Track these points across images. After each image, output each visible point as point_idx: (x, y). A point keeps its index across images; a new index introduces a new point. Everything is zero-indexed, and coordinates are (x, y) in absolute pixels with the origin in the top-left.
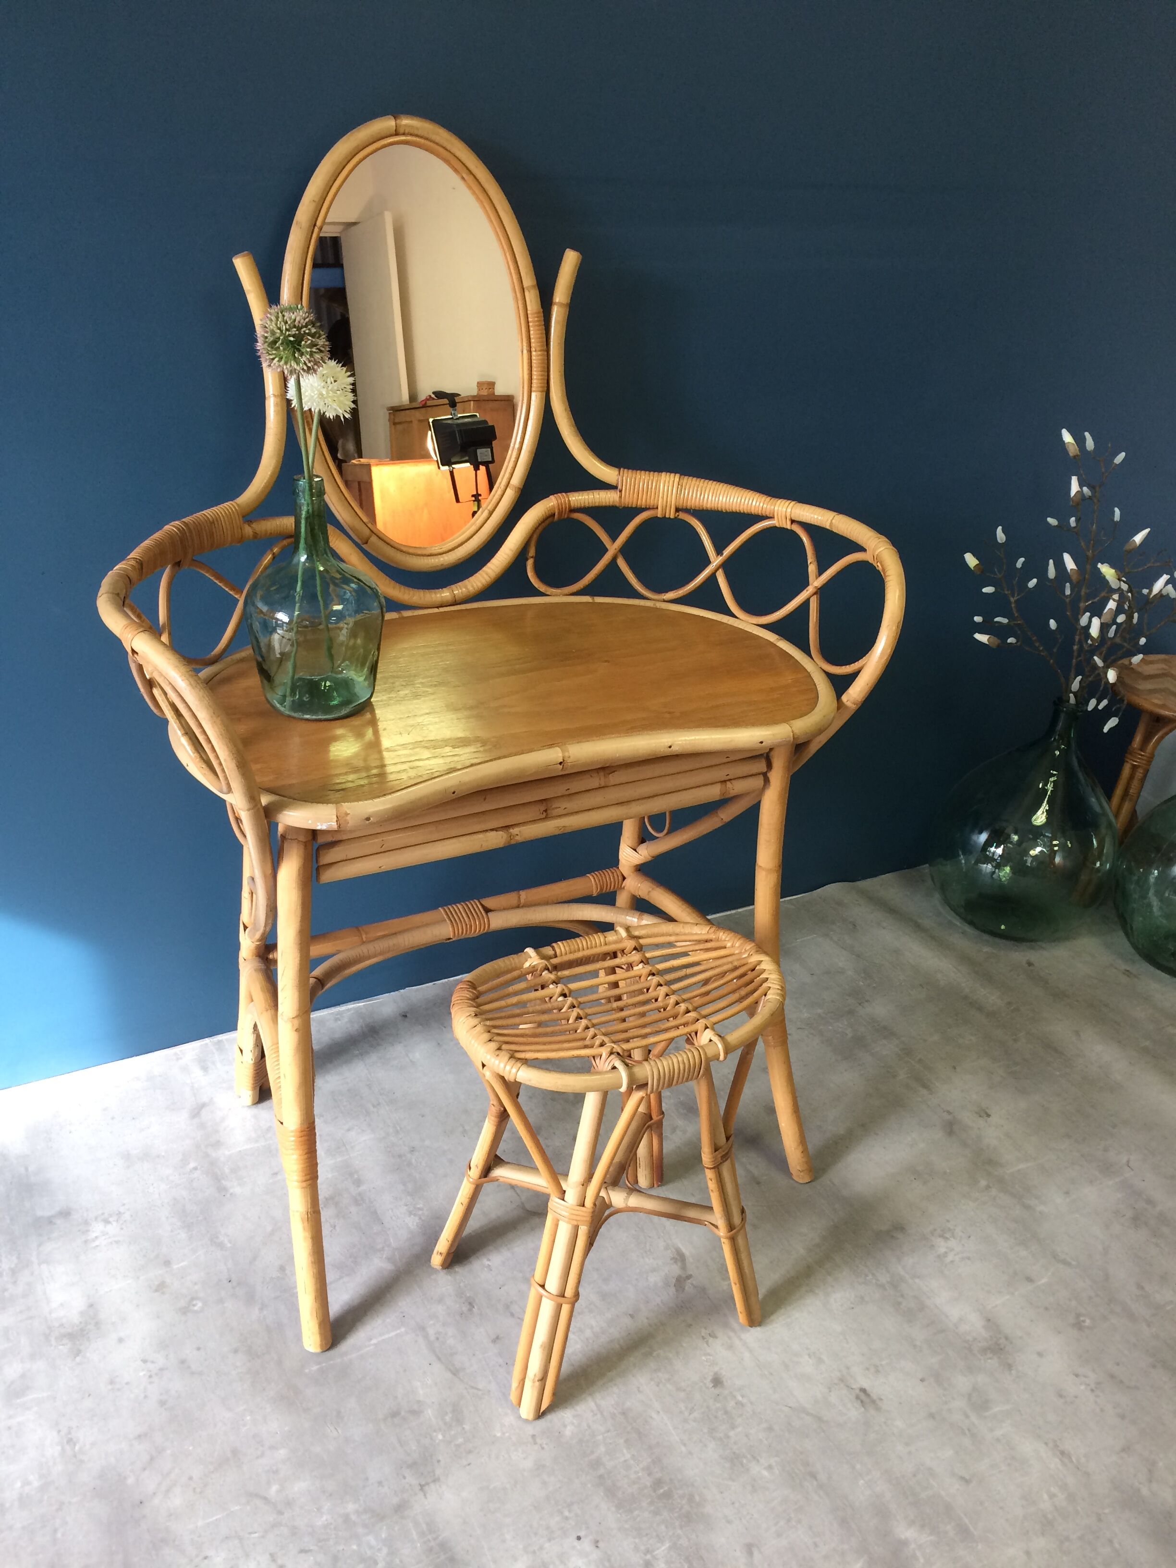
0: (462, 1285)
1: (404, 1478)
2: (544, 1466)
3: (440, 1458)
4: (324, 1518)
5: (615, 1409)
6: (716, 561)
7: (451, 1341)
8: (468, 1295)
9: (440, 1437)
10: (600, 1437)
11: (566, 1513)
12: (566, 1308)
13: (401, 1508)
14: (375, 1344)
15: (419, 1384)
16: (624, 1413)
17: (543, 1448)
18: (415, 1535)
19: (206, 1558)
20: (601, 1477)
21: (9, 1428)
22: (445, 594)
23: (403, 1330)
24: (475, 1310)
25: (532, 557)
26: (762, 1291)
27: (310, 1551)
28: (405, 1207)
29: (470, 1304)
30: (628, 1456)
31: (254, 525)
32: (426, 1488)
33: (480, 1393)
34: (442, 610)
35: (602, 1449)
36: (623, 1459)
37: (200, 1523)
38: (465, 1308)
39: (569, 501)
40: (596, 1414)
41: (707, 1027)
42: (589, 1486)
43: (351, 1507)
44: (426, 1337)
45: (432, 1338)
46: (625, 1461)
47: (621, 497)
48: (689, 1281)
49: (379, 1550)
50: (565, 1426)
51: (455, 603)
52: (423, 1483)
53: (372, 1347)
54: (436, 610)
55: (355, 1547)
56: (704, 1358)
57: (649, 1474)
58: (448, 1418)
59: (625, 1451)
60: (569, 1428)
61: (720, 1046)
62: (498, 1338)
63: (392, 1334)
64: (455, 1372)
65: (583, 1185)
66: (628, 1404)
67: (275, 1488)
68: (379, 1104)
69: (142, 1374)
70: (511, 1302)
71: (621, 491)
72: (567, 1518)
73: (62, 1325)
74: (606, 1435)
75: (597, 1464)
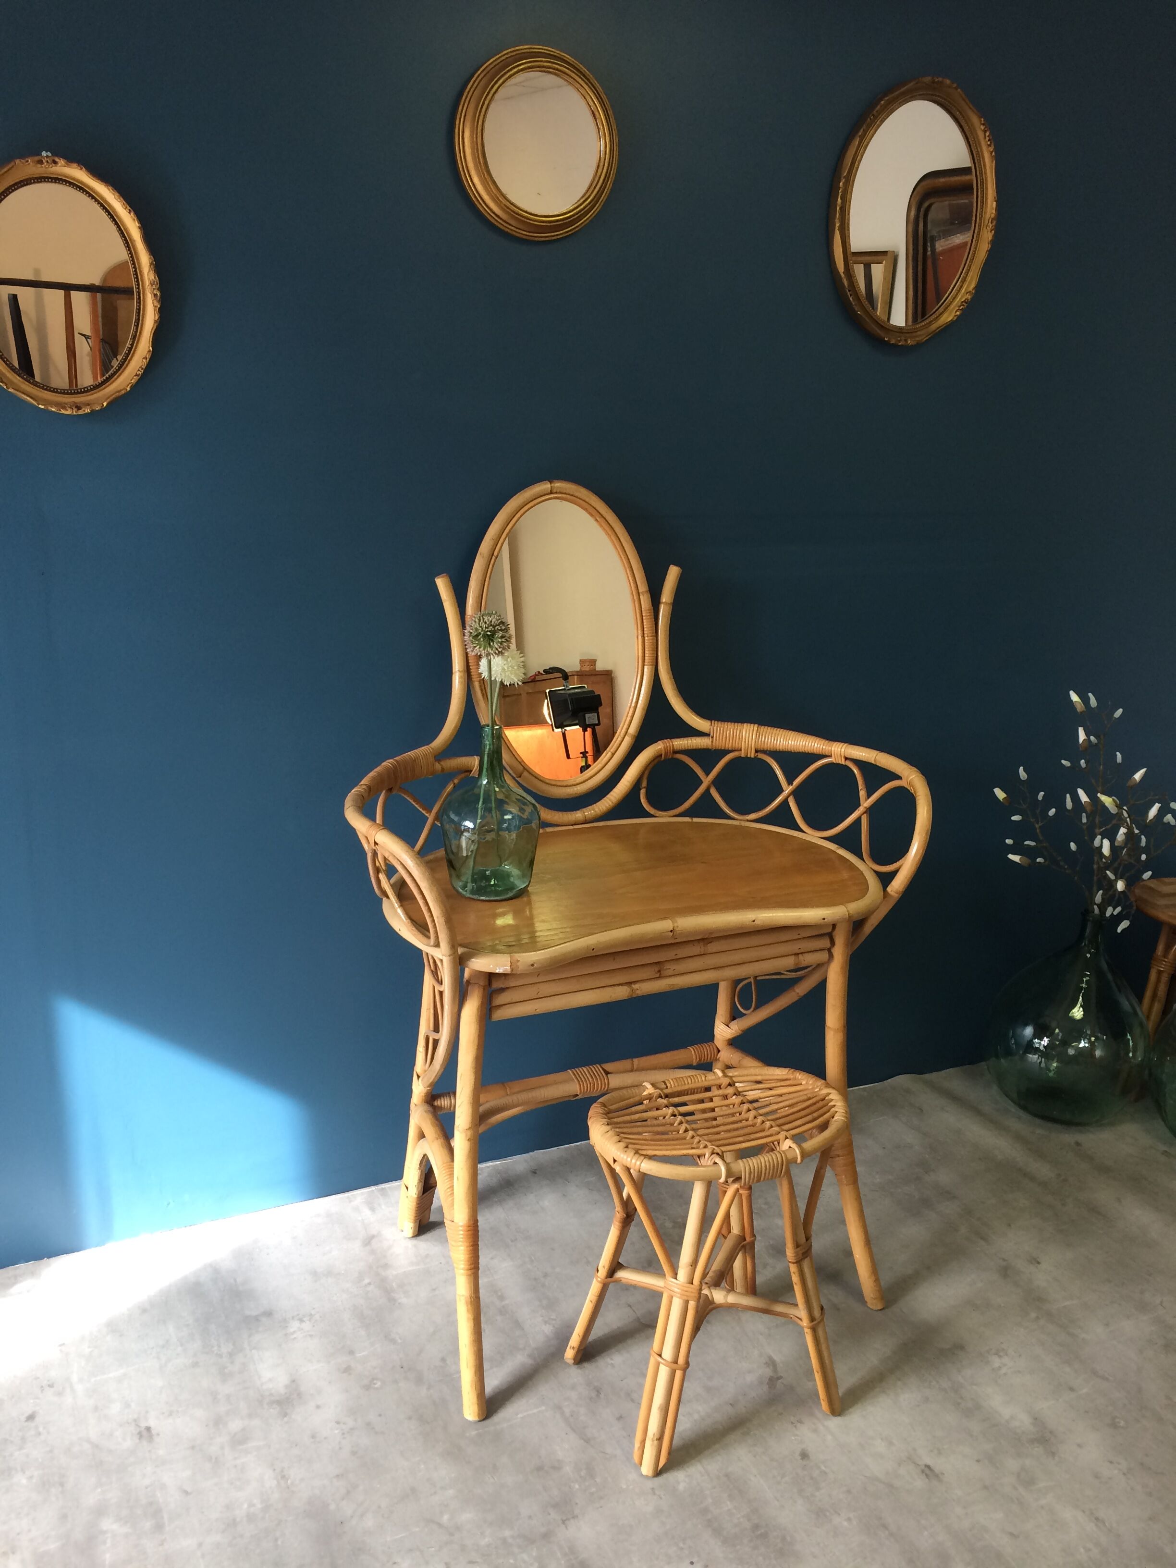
0: (590, 1377)
1: (550, 1514)
2: (662, 1511)
3: (578, 1501)
4: (487, 1540)
5: (720, 1472)
6: (788, 790)
7: (583, 1418)
8: (596, 1385)
9: (577, 1486)
10: (708, 1492)
11: (681, 1545)
12: (679, 1374)
13: (547, 1536)
14: (521, 1418)
15: (558, 1447)
16: (727, 1476)
17: (661, 1498)
18: (559, 1555)
19: (395, 1563)
20: (709, 1521)
21: (236, 1466)
22: (578, 815)
23: (543, 1408)
24: (602, 1396)
25: (644, 788)
26: (841, 1391)
27: (477, 1562)
28: (542, 1318)
29: (598, 1391)
30: (731, 1507)
31: (442, 763)
32: (567, 1522)
33: (608, 1456)
34: (575, 827)
35: (710, 1500)
36: (726, 1508)
37: (389, 1539)
38: (594, 1394)
39: (673, 745)
40: (704, 1475)
41: (786, 1138)
42: (699, 1526)
44: (563, 1413)
45: (568, 1415)
46: (729, 1510)
47: (712, 742)
48: (780, 1381)
49: (532, 1564)
50: (677, 1483)
51: (585, 822)
52: (564, 1519)
53: (519, 1420)
54: (571, 827)
55: (512, 1561)
56: (793, 1438)
57: (749, 1520)
58: (582, 1473)
59: (728, 1503)
60: (680, 1484)
61: (798, 1151)
62: (621, 1416)
63: (535, 1411)
64: (587, 1441)
65: (692, 1266)
66: (730, 1469)
67: (446, 1517)
68: (516, 1239)
69: (336, 1432)
70: (630, 1391)
71: (712, 737)
72: (682, 1549)
73: (271, 1395)
74: (712, 1490)
75: (705, 1511)
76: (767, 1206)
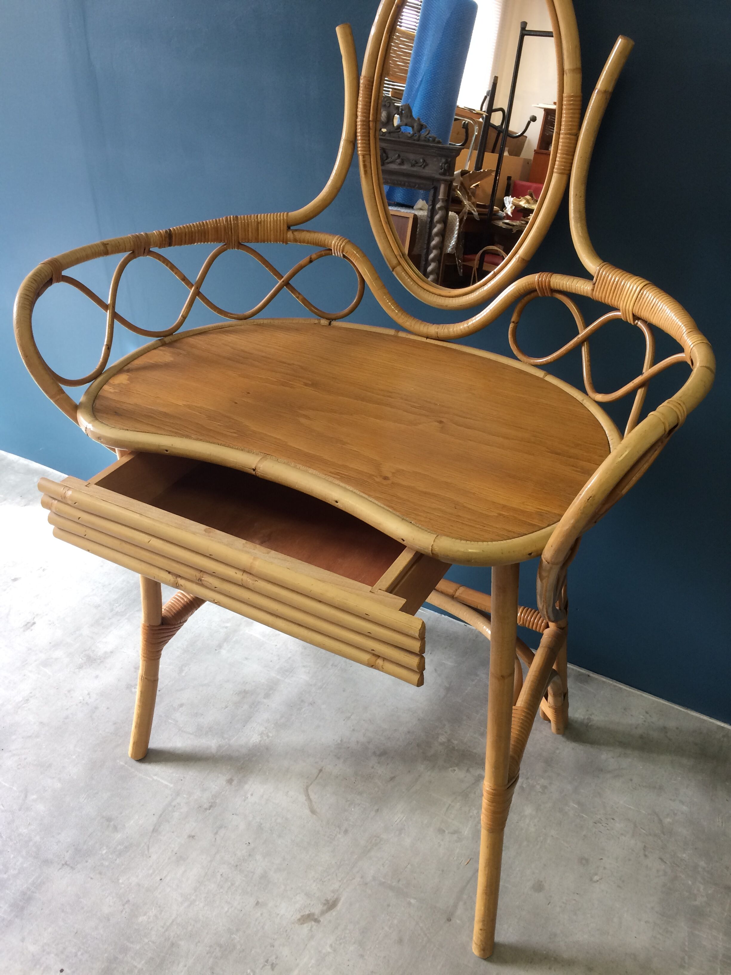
0: (223, 793)
1: (67, 852)
2: (109, 920)
3: (90, 861)
4: (25, 831)
5: (174, 937)
7: (176, 814)
8: (217, 801)
9: (104, 852)
10: (146, 940)
11: (79, 953)
13: (47, 862)
14: (153, 780)
15: (137, 817)
16: (173, 944)
17: (122, 912)
18: (30, 881)
20: (116, 958)
23: (172, 786)
24: (208, 812)
25: (513, 322)
28: (264, 729)
29: (211, 806)
30: (140, 966)
32: (66, 866)
33: (146, 852)
35: (138, 947)
36: (135, 964)
38: (206, 806)
40: (163, 928)
42: (106, 955)
43: (38, 838)
44: (173, 800)
45: (173, 804)
46: (136, 967)
47: (593, 290)
48: (313, 923)
49: (15, 869)
50: (145, 914)
52: (68, 863)
53: (151, 779)
56: (249, 971)
58: (120, 847)
59: (143, 962)
60: (145, 918)
62: (193, 837)
63: (166, 783)
64: (155, 830)
66: (182, 943)
67: (35, 797)
68: (336, 666)
70: (225, 827)
71: (594, 284)
72: (76, 955)
74: (150, 943)
75: (124, 950)
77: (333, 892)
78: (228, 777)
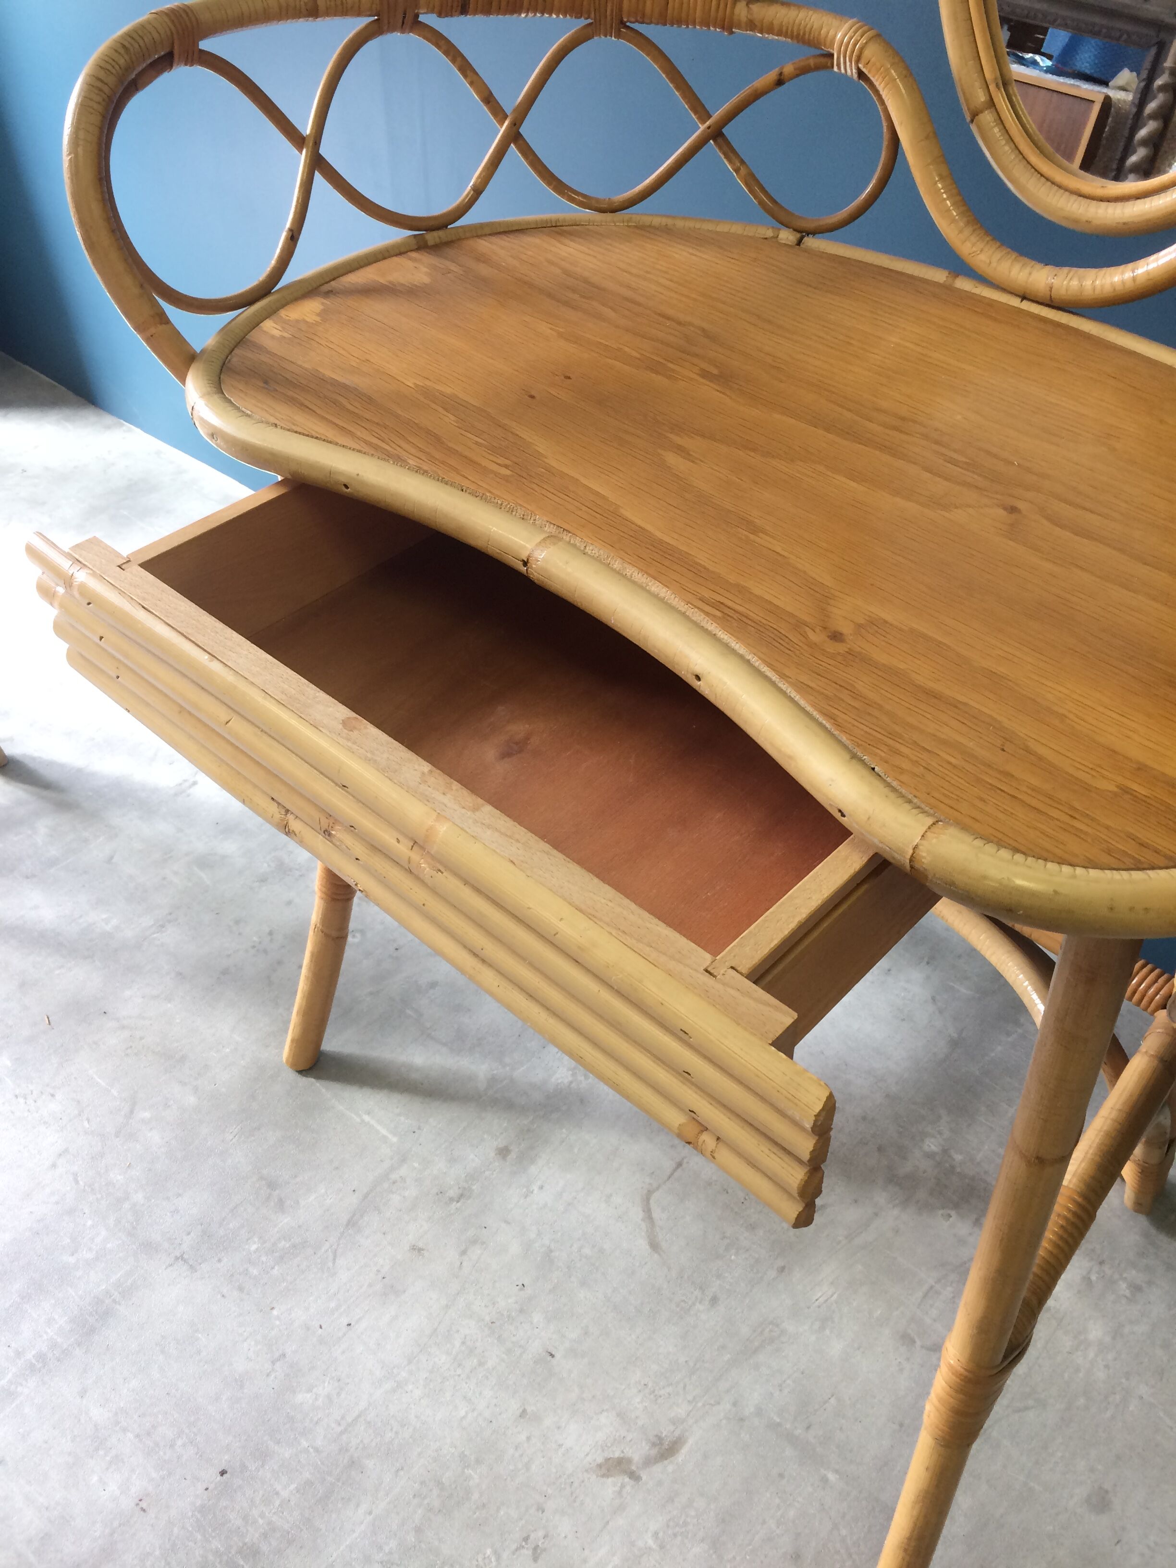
0: (487, 1173)
1: (189, 1234)
2: (242, 1387)
3: (225, 1260)
4: (120, 1177)
5: (357, 1448)
7: (396, 1199)
8: (474, 1187)
9: (254, 1247)
10: (305, 1444)
11: (179, 1442)
13: (149, 1248)
14: (363, 1121)
15: (323, 1191)
16: (352, 1463)
17: (268, 1375)
23: (395, 1139)
24: (454, 1205)
29: (461, 1196)
30: (285, 1494)
32: (181, 1262)
33: (330, 1264)
35: (287, 1453)
36: (278, 1487)
38: (452, 1193)
40: (339, 1424)
43: (139, 1197)
44: (392, 1169)
45: (394, 1176)
46: (277, 1493)
48: (627, 1479)
49: (90, 1249)
50: (310, 1390)
52: (186, 1256)
53: (358, 1120)
55: (89, 1223)
56: (489, 1552)
57: (265, 1536)
58: (283, 1244)
59: (293, 1487)
60: (308, 1395)
62: (420, 1250)
63: (384, 1132)
64: (352, 1223)
66: (370, 1464)
67: (147, 1115)
69: (255, 938)
70: (483, 1243)
72: (172, 1446)
74: (311, 1450)
75: (263, 1456)
76: (1127, 1293)
77: (674, 1422)
78: (501, 1142)
